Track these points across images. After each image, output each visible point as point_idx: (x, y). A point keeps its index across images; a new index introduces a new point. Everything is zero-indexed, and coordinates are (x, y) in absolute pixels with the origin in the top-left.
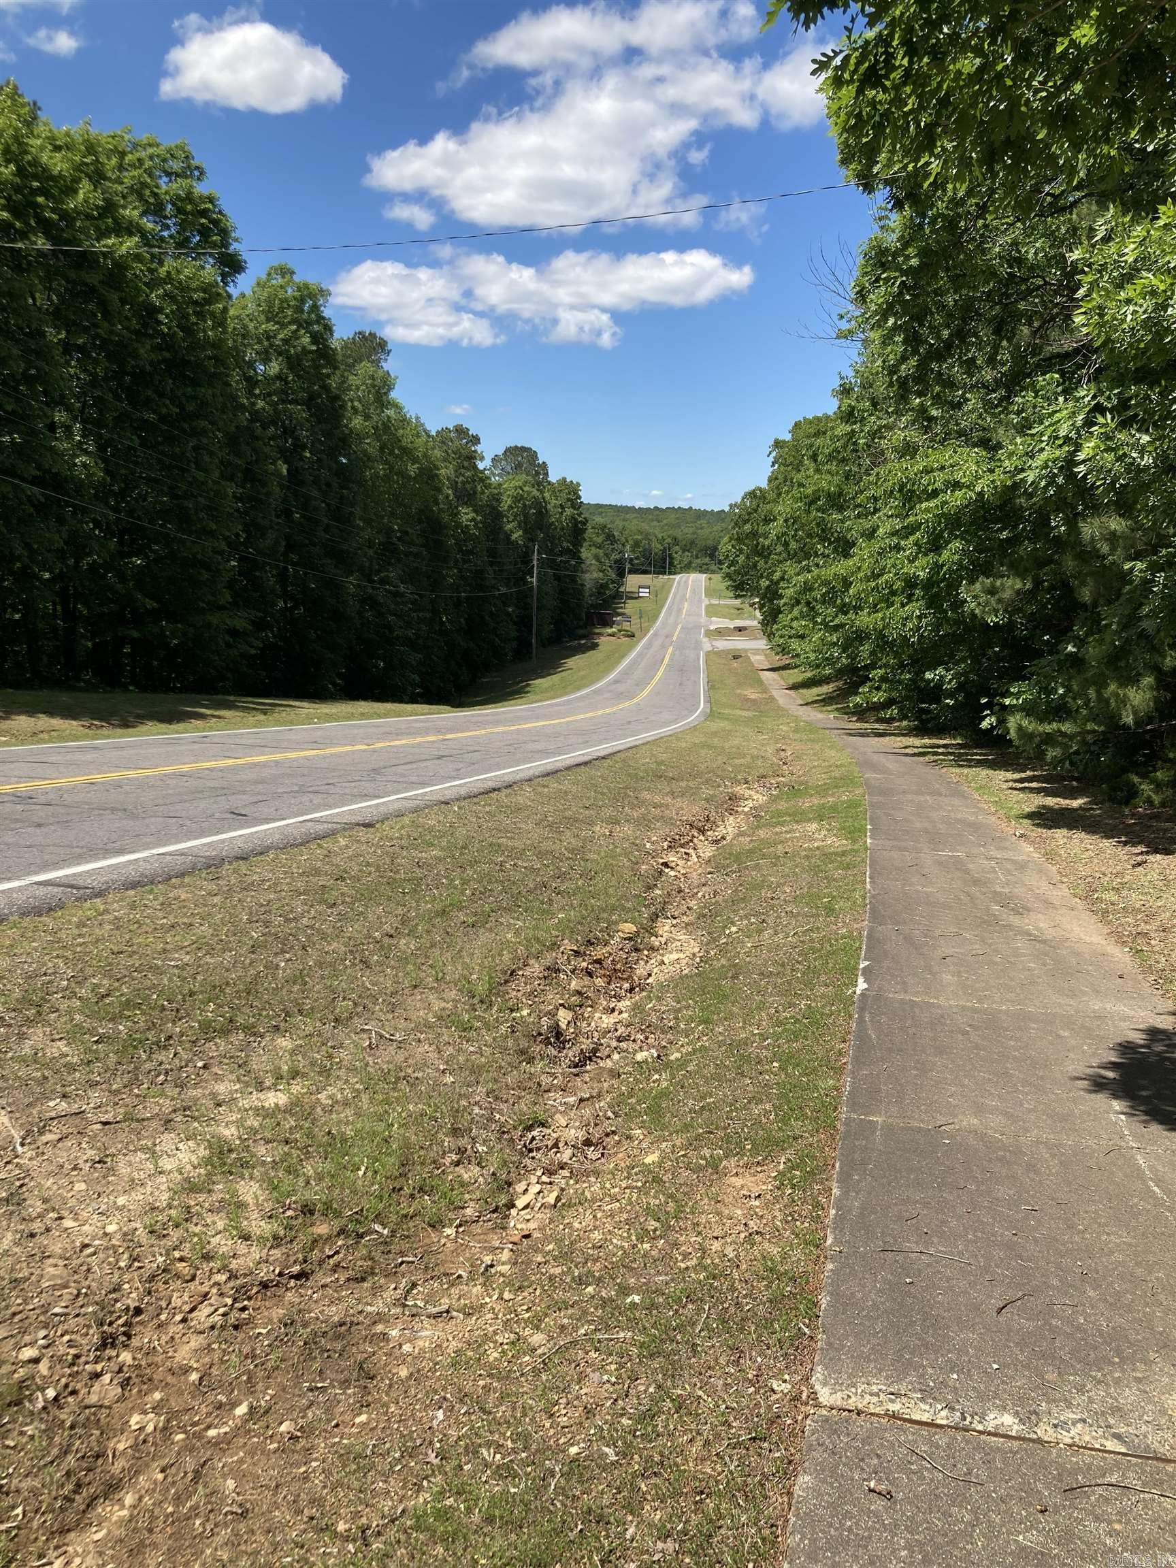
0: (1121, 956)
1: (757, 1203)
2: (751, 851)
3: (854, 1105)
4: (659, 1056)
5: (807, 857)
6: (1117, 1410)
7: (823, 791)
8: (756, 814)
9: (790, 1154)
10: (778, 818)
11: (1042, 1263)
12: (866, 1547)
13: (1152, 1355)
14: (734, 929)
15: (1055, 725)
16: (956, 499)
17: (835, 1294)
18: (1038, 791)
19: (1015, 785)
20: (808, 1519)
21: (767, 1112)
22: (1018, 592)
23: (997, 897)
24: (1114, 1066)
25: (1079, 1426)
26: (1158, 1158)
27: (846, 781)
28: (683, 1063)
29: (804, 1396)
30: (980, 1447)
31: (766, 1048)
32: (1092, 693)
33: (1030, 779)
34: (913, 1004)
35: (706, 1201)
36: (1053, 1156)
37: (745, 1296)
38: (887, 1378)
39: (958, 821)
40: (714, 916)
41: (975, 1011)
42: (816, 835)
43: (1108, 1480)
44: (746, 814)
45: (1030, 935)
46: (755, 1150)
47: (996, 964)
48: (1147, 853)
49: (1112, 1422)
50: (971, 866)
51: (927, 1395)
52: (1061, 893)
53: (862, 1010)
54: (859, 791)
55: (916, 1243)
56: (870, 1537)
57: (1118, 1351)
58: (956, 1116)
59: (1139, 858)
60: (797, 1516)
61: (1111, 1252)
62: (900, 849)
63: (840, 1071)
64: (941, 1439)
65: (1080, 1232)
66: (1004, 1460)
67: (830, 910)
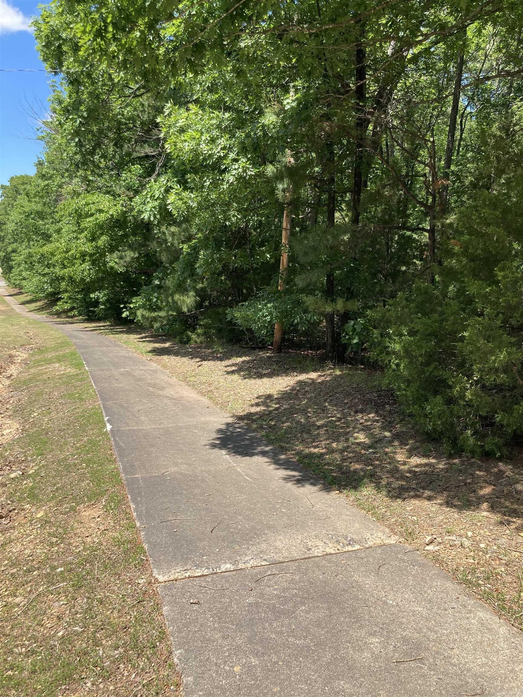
0: (205, 400)
1: (99, 519)
2: (30, 379)
3: (126, 472)
4: (23, 474)
5: (60, 378)
6: (262, 552)
7: (55, 349)
8: (25, 362)
9: (106, 497)
10: (37, 363)
11: (220, 512)
12: (197, 622)
13: (266, 532)
14: (36, 414)
15: (156, 313)
16: (102, 217)
17: (149, 542)
18: (150, 342)
19: (140, 340)
20: (173, 621)
21: (88, 484)
22: (133, 258)
23: (150, 385)
24: (218, 439)
25: (252, 560)
26: (244, 468)
27: (64, 344)
28: (37, 474)
29: (153, 581)
30: (223, 577)
31: (76, 459)
32: (170, 299)
33: (146, 337)
34: (134, 430)
35: (76, 524)
36: (209, 475)
37: (111, 554)
38: (181, 565)
39: (121, 356)
40: (22, 410)
41: (159, 429)
42: (60, 369)
43: (267, 574)
44: (19, 363)
45: (169, 397)
46: (90, 500)
47: (160, 410)
48: (201, 361)
49: (262, 556)
50: (135, 374)
51: (197, 566)
52: (174, 380)
53: (114, 436)
54: (74, 348)
55: (173, 517)
56: (197, 618)
57: (255, 534)
58: (168, 469)
59: (200, 363)
60: (168, 621)
61: (241, 502)
62: (103, 370)
63: (115, 461)
64: (209, 579)
65: (228, 498)
66: (232, 579)
67: (81, 399)
